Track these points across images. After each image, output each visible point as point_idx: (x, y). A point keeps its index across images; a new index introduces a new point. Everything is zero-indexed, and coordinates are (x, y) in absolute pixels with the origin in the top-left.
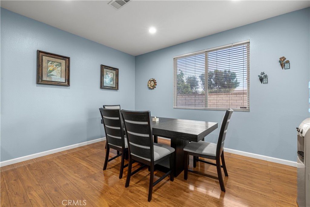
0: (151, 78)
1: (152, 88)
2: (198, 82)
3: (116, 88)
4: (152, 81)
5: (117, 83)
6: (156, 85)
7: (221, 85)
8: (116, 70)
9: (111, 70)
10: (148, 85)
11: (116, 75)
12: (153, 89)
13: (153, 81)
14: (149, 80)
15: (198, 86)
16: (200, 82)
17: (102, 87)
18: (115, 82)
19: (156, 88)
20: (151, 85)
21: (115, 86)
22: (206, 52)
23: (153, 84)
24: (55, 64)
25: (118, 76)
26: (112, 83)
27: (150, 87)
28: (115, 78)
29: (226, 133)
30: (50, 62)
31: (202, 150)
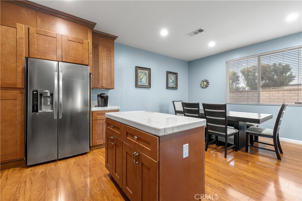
0: (204, 78)
1: (204, 87)
2: (239, 77)
3: (175, 88)
4: (204, 81)
5: (177, 84)
6: (209, 84)
7: (268, 80)
8: (176, 74)
9: (173, 74)
10: (201, 85)
11: (176, 78)
12: (206, 88)
13: (206, 81)
14: (202, 80)
15: (239, 82)
16: (242, 77)
17: (168, 87)
18: (175, 83)
19: (208, 87)
20: (204, 85)
21: (175, 87)
22: (259, 56)
23: (206, 84)
24: (144, 73)
25: (177, 79)
26: (173, 84)
27: (203, 87)
28: (175, 80)
29: (281, 120)
30: (141, 73)
31: (261, 132)
